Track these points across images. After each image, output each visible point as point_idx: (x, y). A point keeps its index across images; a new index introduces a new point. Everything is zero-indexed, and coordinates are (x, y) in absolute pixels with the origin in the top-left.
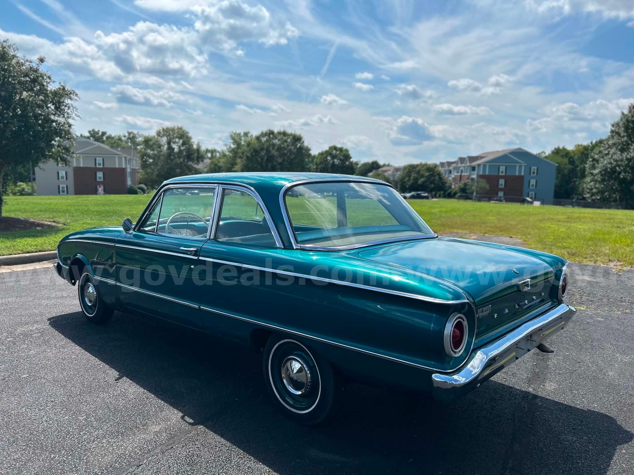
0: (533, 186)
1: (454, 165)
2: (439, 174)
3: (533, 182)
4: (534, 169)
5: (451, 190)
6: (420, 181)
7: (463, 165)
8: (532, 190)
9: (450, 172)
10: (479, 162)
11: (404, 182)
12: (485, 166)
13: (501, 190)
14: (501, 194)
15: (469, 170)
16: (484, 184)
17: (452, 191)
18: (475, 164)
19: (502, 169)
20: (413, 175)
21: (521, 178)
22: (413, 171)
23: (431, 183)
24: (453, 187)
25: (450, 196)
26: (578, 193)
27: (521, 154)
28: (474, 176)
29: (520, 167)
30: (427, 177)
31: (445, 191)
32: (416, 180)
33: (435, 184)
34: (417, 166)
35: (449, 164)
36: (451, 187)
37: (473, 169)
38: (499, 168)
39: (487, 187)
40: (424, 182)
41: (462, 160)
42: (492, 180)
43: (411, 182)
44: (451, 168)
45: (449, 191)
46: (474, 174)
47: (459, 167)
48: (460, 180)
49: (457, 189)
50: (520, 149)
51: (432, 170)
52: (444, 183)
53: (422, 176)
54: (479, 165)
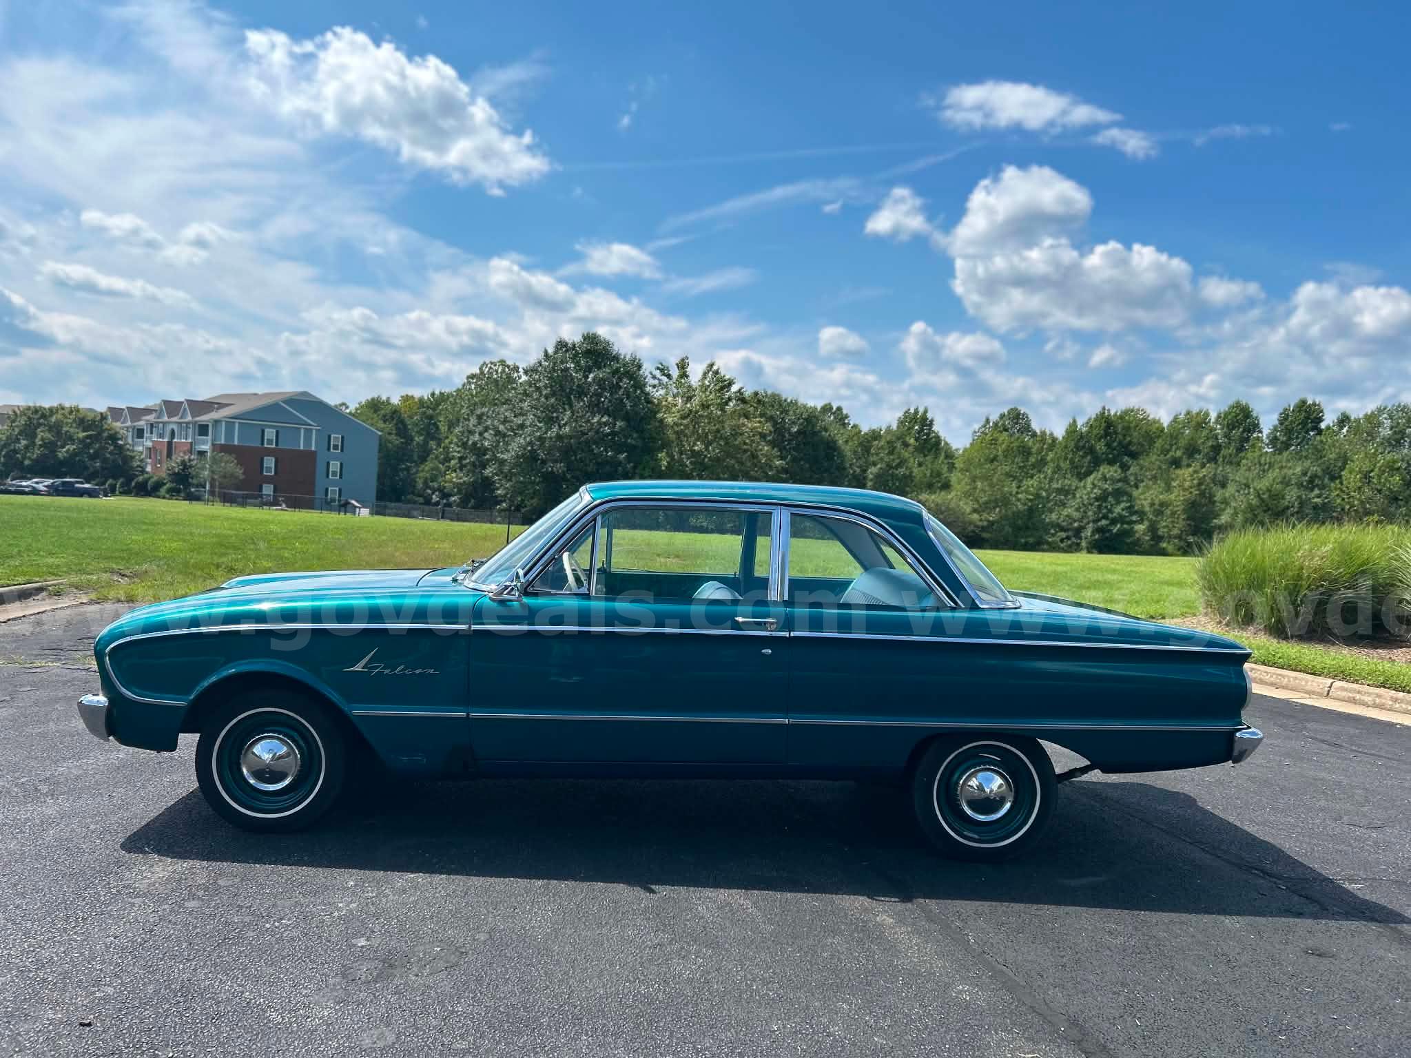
0: (334, 474)
1: (151, 418)
2: (114, 438)
3: (335, 466)
4: (336, 438)
5: (146, 476)
6: (62, 453)
7: (175, 419)
8: (334, 483)
9: (140, 433)
10: (214, 415)
11: (15, 451)
12: (230, 426)
13: (269, 480)
14: (268, 490)
15: (190, 431)
16: (231, 466)
17: (149, 478)
18: (205, 418)
19: (270, 434)
20: (42, 434)
21: (310, 456)
22: (40, 425)
23: (93, 458)
24: (149, 469)
25: (146, 490)
26: (416, 491)
27: (308, 405)
28: (206, 447)
29: (308, 432)
30: (82, 441)
31: (130, 479)
32: (51, 447)
33: (105, 460)
34: (52, 411)
35: (136, 413)
36: (143, 472)
37: (203, 429)
38: (263, 432)
39: (239, 472)
40: (74, 454)
41: (172, 407)
42: (249, 457)
43: (37, 452)
44: (141, 424)
45: (141, 478)
46: (204, 443)
47: (164, 423)
48: (169, 455)
49: (163, 474)
50: (305, 394)
51: (93, 425)
52: (128, 459)
53: (71, 439)
54: (217, 422)
